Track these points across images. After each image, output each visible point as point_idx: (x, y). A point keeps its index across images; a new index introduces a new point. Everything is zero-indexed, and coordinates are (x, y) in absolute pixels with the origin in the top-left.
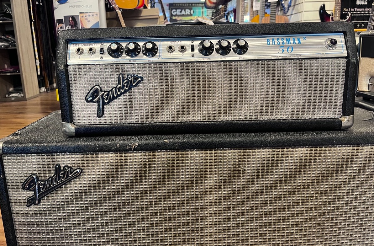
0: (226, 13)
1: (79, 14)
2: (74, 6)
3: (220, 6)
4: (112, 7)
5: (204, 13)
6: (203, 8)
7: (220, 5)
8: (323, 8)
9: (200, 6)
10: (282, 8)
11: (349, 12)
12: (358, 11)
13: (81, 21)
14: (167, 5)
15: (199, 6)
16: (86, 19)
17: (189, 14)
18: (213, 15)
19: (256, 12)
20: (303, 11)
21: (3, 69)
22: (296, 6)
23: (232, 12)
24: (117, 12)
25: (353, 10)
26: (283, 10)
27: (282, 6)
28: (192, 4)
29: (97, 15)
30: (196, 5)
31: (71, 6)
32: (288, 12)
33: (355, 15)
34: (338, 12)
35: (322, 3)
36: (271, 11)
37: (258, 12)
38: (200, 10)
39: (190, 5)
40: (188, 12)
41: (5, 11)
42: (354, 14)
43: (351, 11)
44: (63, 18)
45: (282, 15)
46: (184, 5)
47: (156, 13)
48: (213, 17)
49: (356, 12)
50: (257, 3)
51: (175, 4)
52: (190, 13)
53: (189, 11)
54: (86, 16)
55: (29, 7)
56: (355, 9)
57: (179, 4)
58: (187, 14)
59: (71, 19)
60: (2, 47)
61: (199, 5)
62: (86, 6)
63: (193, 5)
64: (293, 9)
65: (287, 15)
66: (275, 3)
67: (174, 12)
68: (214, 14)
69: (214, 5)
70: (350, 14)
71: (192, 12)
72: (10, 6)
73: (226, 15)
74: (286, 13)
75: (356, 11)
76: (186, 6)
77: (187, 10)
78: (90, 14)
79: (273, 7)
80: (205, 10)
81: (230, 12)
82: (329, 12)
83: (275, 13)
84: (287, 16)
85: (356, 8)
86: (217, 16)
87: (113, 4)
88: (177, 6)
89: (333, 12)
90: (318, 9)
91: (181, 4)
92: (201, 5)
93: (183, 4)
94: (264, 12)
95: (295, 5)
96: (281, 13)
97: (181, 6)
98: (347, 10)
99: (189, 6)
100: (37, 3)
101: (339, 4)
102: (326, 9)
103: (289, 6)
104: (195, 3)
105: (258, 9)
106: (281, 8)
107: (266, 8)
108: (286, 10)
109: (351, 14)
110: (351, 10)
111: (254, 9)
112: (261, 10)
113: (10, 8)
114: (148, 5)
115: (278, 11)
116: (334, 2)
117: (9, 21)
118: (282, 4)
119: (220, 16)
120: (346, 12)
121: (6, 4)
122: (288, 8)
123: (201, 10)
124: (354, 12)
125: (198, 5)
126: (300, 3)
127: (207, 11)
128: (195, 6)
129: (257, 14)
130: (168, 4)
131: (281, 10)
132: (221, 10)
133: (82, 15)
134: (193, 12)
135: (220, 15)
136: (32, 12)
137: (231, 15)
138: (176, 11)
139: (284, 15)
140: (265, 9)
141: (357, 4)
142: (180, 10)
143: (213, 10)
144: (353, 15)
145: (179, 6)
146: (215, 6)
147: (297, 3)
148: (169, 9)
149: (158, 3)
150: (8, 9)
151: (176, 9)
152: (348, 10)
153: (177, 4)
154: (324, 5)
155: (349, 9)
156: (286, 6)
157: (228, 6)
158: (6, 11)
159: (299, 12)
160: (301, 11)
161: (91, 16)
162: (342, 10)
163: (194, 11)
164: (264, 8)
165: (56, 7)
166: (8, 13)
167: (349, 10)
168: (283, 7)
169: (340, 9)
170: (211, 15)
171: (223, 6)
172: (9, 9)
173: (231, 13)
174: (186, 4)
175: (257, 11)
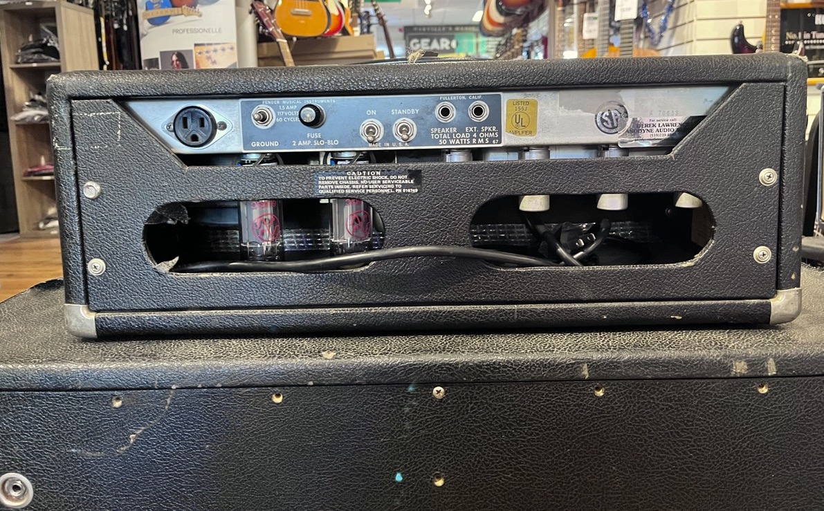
0: (526, 45)
1: (192, 47)
2: (183, 31)
3: (515, 31)
4: (269, 33)
5: (480, 46)
6: (477, 37)
7: (513, 28)
8: (739, 33)
9: (471, 32)
10: (648, 34)
11: (798, 40)
12: (819, 39)
13: (196, 61)
14: (400, 30)
15: (468, 32)
16: (209, 58)
17: (448, 48)
18: (497, 50)
19: (590, 41)
20: (694, 39)
21: (36, 166)
22: (678, 30)
23: (540, 43)
24: (278, 43)
25: (807, 36)
26: (649, 39)
27: (647, 30)
28: (453, 27)
29: (232, 48)
30: (462, 29)
31: (177, 31)
32: (659, 41)
33: (813, 47)
34: (773, 40)
35: (737, 22)
36: (622, 39)
37: (595, 42)
38: (470, 41)
39: (450, 29)
40: (445, 43)
41: (44, 42)
42: (810, 44)
43: (803, 39)
44: (158, 56)
45: (649, 48)
46: (436, 29)
47: (368, 44)
48: (498, 55)
49: (815, 42)
50: (592, 24)
51: (418, 27)
52: (450, 45)
53: (448, 42)
54: (207, 52)
55: (98, 34)
56: (811, 35)
57: (426, 27)
58: (442, 48)
59: (174, 58)
60: (36, 118)
61: (470, 29)
62: (208, 31)
63: (457, 29)
64: (672, 36)
65: (659, 47)
66: (630, 23)
67: (414, 44)
68: (500, 47)
69: (500, 29)
70: (801, 45)
71: (454, 44)
72: (54, 30)
73: (526, 49)
74: (656, 45)
75: (816, 39)
76: (442, 32)
77: (443, 40)
78: (218, 47)
79: (627, 31)
80: (482, 39)
81: (535, 44)
82: (752, 42)
83: (630, 44)
84: (658, 50)
85: (814, 33)
86: (506, 51)
87: (270, 27)
88: (422, 31)
89: (763, 40)
90: (729, 35)
91: (430, 26)
92: (473, 29)
93: (434, 26)
94: (607, 42)
95: (675, 27)
96: (647, 45)
97: (430, 31)
98: (794, 36)
99: (447, 31)
100: (116, 26)
101: (774, 24)
102: (746, 34)
103: (663, 28)
104: (460, 26)
105: (595, 35)
106: (645, 33)
107: (612, 33)
108: (657, 38)
109: (805, 45)
110: (802, 36)
111: (586, 36)
112: (601, 38)
113: (56, 35)
114: (355, 29)
115: (640, 39)
116: (764, 20)
117: (52, 62)
118: (647, 26)
119: (513, 53)
120: (793, 42)
121: (49, 28)
122: (661, 32)
123: (474, 41)
124: (812, 42)
125: (466, 29)
126: (687, 21)
127: (488, 41)
128: (459, 31)
129: (591, 46)
130: (402, 28)
131: (646, 37)
132: (515, 39)
133: (199, 49)
134: (457, 44)
135: (513, 50)
136: (104, 44)
137: (536, 49)
138: (420, 42)
139: (652, 49)
140: (610, 36)
141: (817, 23)
142: (428, 40)
143: (500, 39)
144: (807, 47)
145: (426, 31)
146: (503, 31)
147: (679, 23)
148: (405, 38)
149: (378, 25)
150: (50, 37)
151: (420, 38)
152: (798, 36)
153: (422, 27)
154: (742, 27)
155: (800, 34)
156: (656, 28)
157: (529, 31)
158: (48, 41)
159: (685, 41)
160: (689, 39)
161: (220, 52)
162: (783, 38)
163: (460, 41)
164: (607, 33)
165: (145, 33)
166: (51, 46)
167: (800, 37)
168: (650, 31)
169: (779, 33)
170: (494, 50)
171: (519, 31)
172: (53, 37)
173: (538, 45)
174: (441, 26)
175: (593, 40)
